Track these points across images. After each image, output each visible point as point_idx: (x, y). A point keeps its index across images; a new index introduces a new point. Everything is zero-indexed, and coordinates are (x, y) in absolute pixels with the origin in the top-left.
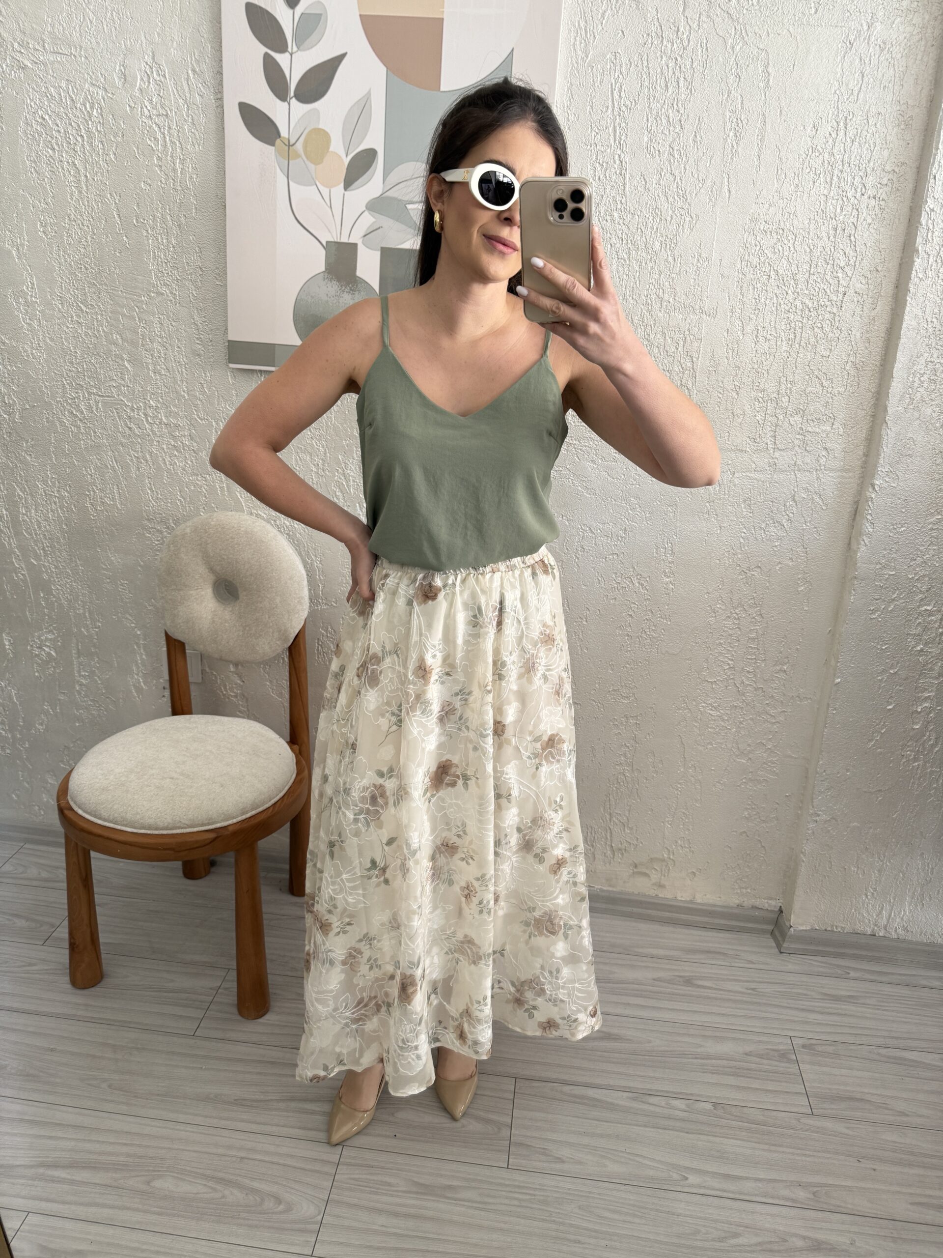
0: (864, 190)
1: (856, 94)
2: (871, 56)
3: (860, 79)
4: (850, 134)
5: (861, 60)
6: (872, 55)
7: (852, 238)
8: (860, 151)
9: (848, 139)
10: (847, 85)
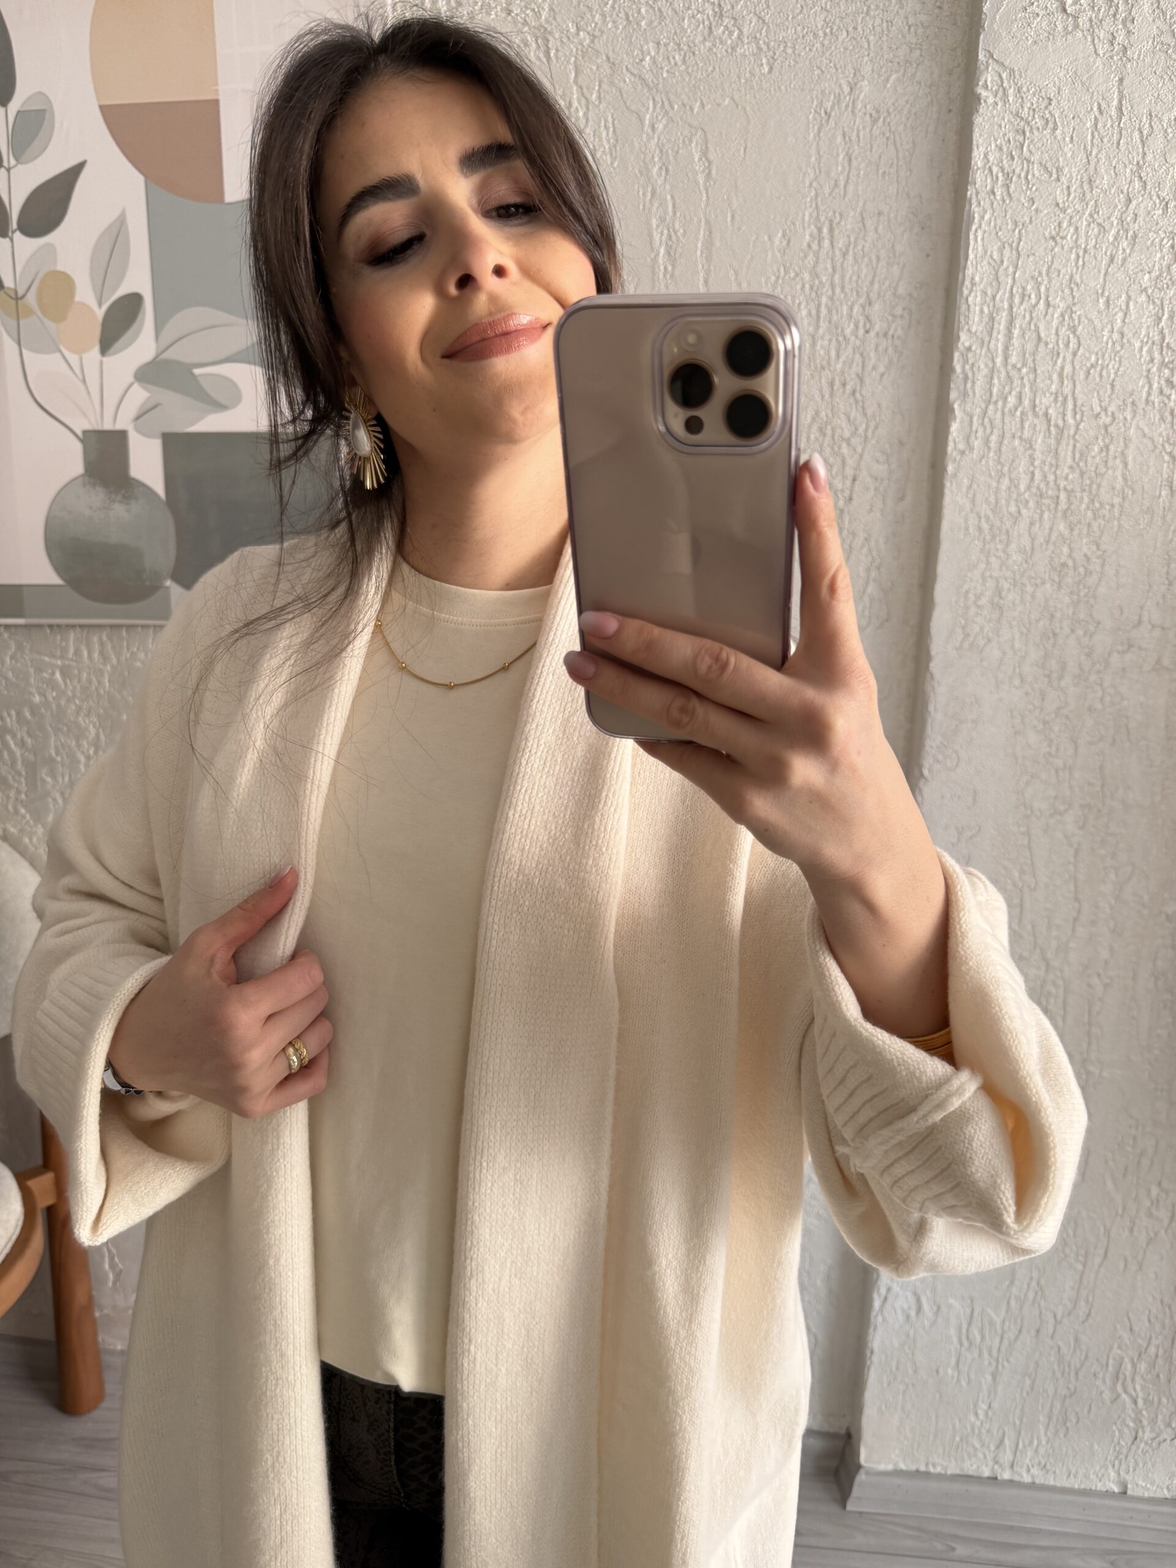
0: (868, 325)
1: (842, 186)
2: (858, 131)
3: (846, 165)
4: (840, 244)
5: (844, 137)
6: (861, 128)
7: (858, 395)
8: (856, 268)
9: (837, 252)
10: (828, 174)
